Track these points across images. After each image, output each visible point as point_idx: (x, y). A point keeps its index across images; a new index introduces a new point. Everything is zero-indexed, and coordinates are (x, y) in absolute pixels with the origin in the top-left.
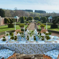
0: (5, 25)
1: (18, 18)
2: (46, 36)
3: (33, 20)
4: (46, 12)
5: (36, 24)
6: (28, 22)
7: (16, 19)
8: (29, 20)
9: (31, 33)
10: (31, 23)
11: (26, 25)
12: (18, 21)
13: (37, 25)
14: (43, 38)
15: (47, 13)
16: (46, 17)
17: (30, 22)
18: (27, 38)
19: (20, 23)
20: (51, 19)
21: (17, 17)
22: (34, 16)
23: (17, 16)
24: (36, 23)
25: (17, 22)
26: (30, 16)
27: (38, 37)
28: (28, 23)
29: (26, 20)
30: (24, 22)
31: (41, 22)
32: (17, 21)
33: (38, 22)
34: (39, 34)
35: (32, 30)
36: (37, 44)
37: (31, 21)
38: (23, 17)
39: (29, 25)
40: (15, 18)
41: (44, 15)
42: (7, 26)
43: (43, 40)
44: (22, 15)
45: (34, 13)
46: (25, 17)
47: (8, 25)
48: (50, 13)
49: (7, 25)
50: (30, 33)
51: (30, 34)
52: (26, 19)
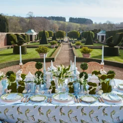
0: (8, 48)
1: (34, 33)
2: (102, 81)
3: (66, 39)
4: (92, 22)
5: (71, 47)
6: (54, 41)
7: (31, 36)
8: (58, 37)
9: (61, 74)
10: (61, 44)
11: (50, 47)
12: (36, 40)
13: (74, 49)
14: (93, 88)
15: (94, 23)
16: (93, 31)
17: (59, 42)
18: (50, 89)
19: (39, 43)
20: (103, 36)
21: (33, 31)
22: (69, 31)
23: (33, 29)
24: (71, 43)
25: (33, 43)
26: (59, 29)
27: (81, 84)
28: (56, 44)
29: (50, 38)
30: (48, 42)
31: (82, 43)
32: (34, 40)
33: (77, 42)
34: (83, 77)
35: (63, 67)
36: (78, 107)
37: (62, 41)
38: (46, 31)
39: (56, 47)
40: (29, 34)
41: (87, 28)
42: (11, 51)
43: (92, 93)
44: (42, 27)
45: (67, 24)
46: (48, 32)
47: (12, 49)
48: (100, 24)
49: (12, 47)
50: (59, 74)
51: (59, 77)
52: (51, 36)
